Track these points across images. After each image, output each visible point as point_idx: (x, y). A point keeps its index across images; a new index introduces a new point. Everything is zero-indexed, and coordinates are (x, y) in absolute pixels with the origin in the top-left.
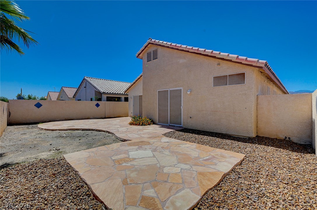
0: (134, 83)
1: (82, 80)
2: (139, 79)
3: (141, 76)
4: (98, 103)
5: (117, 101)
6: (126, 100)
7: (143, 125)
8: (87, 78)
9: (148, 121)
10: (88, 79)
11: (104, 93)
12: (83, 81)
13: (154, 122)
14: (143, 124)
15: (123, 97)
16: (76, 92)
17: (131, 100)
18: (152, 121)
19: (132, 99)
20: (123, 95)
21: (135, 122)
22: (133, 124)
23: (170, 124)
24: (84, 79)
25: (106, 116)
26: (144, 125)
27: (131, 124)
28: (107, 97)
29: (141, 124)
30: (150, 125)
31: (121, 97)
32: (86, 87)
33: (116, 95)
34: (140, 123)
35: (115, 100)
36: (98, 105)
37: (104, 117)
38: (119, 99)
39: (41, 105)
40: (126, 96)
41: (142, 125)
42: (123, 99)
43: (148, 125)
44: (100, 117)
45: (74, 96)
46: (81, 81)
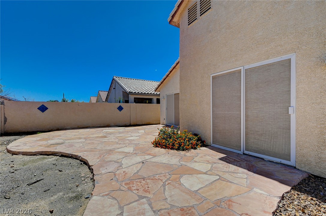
0: (167, 76)
1: (112, 80)
2: (174, 68)
3: (177, 64)
4: (120, 106)
5: (148, 103)
6: (158, 101)
7: (181, 148)
8: (116, 77)
9: (190, 139)
10: (117, 79)
11: (131, 93)
12: (112, 82)
13: (203, 140)
14: (180, 145)
15: (155, 99)
16: (107, 95)
17: (163, 102)
18: (198, 140)
19: (165, 99)
20: (155, 96)
21: (164, 141)
22: (159, 144)
23: (246, 152)
24: (113, 79)
25: (132, 123)
26: (183, 150)
27: (157, 144)
28: (134, 98)
29: (177, 146)
30: (195, 149)
31: (153, 98)
32: (115, 88)
33: (146, 95)
34: (173, 145)
35: (146, 103)
36: (120, 108)
37: (129, 124)
38: (150, 101)
39: (47, 109)
40: (158, 97)
41: (178, 149)
42: (155, 100)
43: (192, 148)
44: (124, 124)
45: (106, 99)
46: (111, 82)
